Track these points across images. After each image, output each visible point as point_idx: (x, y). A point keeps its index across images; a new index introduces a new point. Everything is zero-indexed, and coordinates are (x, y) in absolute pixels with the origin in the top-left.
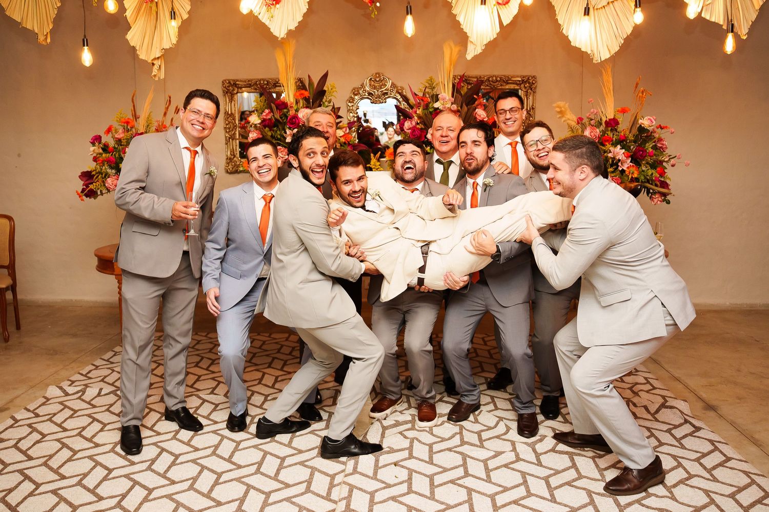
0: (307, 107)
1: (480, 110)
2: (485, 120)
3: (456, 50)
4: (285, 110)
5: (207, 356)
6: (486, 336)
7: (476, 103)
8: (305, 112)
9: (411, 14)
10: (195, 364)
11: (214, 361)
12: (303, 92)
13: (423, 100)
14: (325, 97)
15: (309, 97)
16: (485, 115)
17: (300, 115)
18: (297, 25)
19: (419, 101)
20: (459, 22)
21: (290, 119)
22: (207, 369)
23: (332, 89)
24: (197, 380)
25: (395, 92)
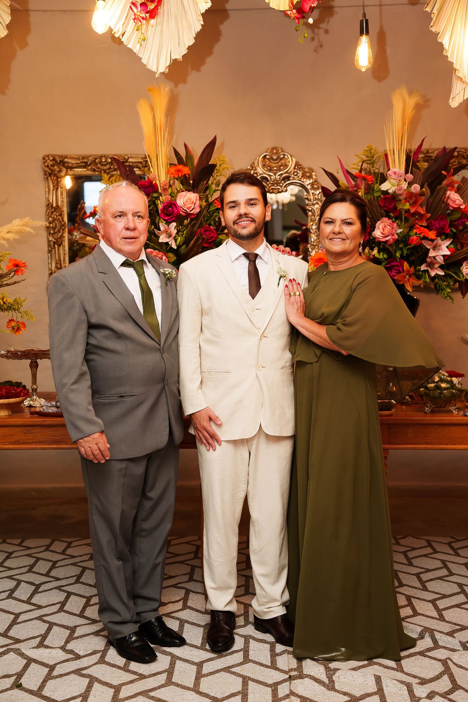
0: (189, 191)
1: (453, 192)
2: (462, 207)
3: (412, 102)
4: (155, 195)
5: (25, 580)
6: (454, 540)
7: (445, 182)
8: (186, 198)
9: (367, 33)
10: (8, 593)
11: (38, 586)
12: (181, 167)
13: (364, 179)
14: (211, 178)
15: (189, 175)
16: (462, 201)
17: (180, 202)
18: (185, 51)
19: (353, 183)
20: (441, 44)
21: (164, 208)
22: (28, 602)
23: (220, 165)
24: (14, 623)
25: (300, 174)
